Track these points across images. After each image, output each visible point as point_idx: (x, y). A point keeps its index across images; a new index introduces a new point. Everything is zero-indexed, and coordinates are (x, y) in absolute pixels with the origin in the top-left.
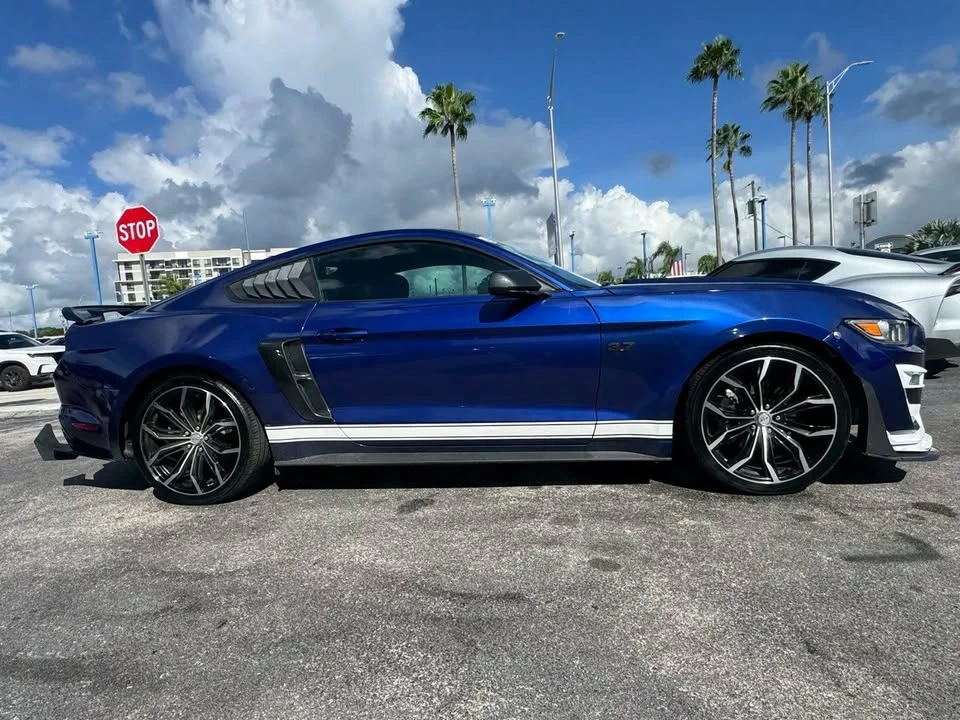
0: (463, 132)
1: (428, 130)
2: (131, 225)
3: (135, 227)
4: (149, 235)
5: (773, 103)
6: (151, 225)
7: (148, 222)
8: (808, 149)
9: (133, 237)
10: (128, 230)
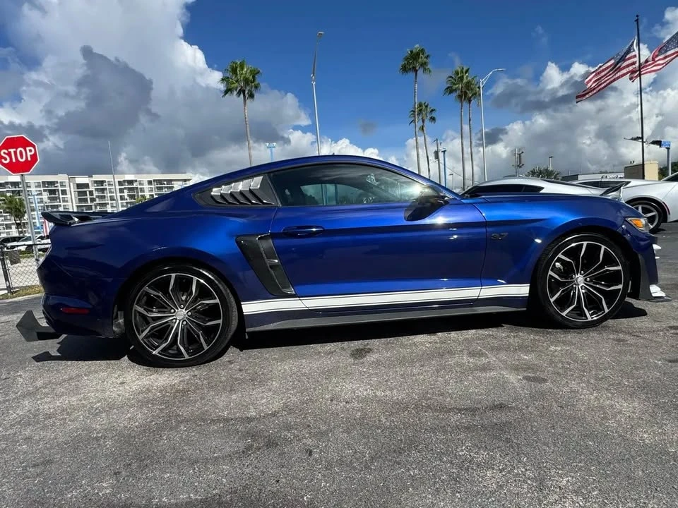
0: (252, 96)
1: (226, 92)
2: (12, 151)
3: (15, 153)
4: (29, 159)
5: (450, 90)
6: (30, 151)
7: (28, 149)
8: (470, 120)
9: (14, 160)
10: (9, 154)
